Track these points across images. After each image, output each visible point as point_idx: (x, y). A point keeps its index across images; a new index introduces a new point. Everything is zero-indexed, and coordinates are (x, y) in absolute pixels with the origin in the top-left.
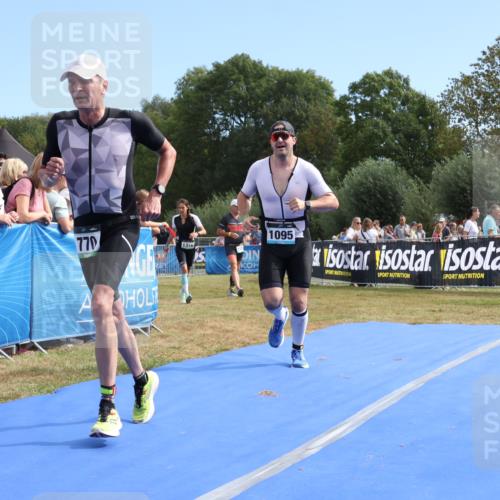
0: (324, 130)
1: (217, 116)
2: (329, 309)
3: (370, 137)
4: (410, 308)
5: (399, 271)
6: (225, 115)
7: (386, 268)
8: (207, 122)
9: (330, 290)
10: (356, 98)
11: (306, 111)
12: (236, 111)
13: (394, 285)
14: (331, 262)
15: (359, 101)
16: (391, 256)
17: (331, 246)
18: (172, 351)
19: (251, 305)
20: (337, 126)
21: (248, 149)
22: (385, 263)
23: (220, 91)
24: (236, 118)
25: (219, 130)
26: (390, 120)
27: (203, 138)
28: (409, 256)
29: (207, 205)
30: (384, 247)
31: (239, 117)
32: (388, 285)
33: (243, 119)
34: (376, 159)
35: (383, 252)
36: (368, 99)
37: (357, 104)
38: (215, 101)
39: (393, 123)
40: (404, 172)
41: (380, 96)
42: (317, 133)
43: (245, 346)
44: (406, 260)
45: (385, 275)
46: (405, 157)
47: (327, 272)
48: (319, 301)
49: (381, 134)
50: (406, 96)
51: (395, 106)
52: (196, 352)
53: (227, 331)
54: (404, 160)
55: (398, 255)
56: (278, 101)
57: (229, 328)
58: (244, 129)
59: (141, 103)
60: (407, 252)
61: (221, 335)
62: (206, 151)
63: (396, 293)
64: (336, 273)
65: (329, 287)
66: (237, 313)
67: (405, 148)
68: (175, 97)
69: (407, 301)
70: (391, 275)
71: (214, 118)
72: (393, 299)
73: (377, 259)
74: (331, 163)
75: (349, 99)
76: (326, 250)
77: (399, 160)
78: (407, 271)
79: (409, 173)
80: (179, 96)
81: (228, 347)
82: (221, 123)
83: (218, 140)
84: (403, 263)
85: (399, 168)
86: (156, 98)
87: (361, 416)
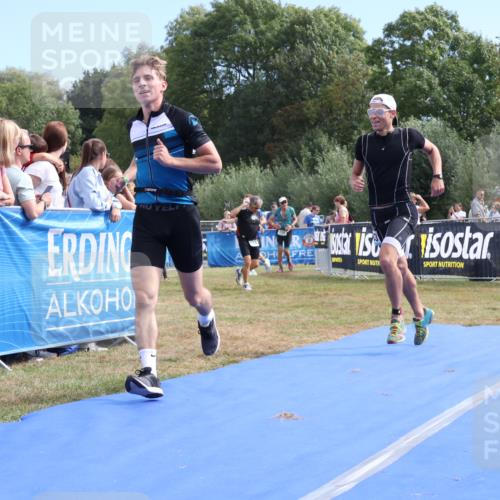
0: (353, 84)
1: (218, 68)
2: (363, 309)
3: (411, 91)
4: (465, 306)
5: (450, 259)
6: (228, 66)
7: (434, 255)
8: (206, 76)
9: (362, 285)
10: (393, 43)
11: (327, 61)
12: (242, 61)
13: (444, 276)
14: (365, 249)
15: (396, 46)
16: (439, 240)
17: (364, 229)
18: (168, 364)
19: (265, 304)
20: (369, 78)
21: (259, 109)
22: (432, 250)
23: (222, 37)
24: (243, 70)
25: (222, 86)
26: (436, 69)
27: (202, 96)
28: (462, 240)
29: (207, 180)
30: (431, 230)
31: (247, 68)
32: (437, 277)
33: (251, 71)
34: (420, 118)
35: (430, 236)
36: (408, 43)
37: (395, 50)
38: (216, 49)
39: (440, 73)
40: (455, 134)
41: (423, 39)
42: (344, 88)
43: (258, 357)
44: (458, 245)
45: (433, 264)
46: (455, 116)
47: (360, 262)
48: (351, 298)
49: (426, 87)
50: (456, 39)
51: (442, 51)
52: (197, 365)
53: (236, 338)
54: (455, 120)
55: (448, 239)
56: (293, 49)
57: (239, 334)
58: (252, 84)
59: (123, 53)
60: (460, 235)
61: (228, 343)
62: (206, 112)
63: (446, 287)
64: (372, 263)
65: (363, 281)
66: (247, 315)
67: (456, 104)
68: (166, 45)
69: (460, 297)
70: (441, 264)
71: (215, 70)
72: (443, 295)
73: (423, 244)
74: (362, 125)
75: (384, 44)
76: (357, 235)
77: (449, 120)
78: (460, 259)
79: (461, 135)
80: (171, 43)
81: (237, 358)
82: (224, 77)
83: (220, 99)
84: (455, 250)
85: (448, 129)
86: (141, 48)
87: (405, 443)
